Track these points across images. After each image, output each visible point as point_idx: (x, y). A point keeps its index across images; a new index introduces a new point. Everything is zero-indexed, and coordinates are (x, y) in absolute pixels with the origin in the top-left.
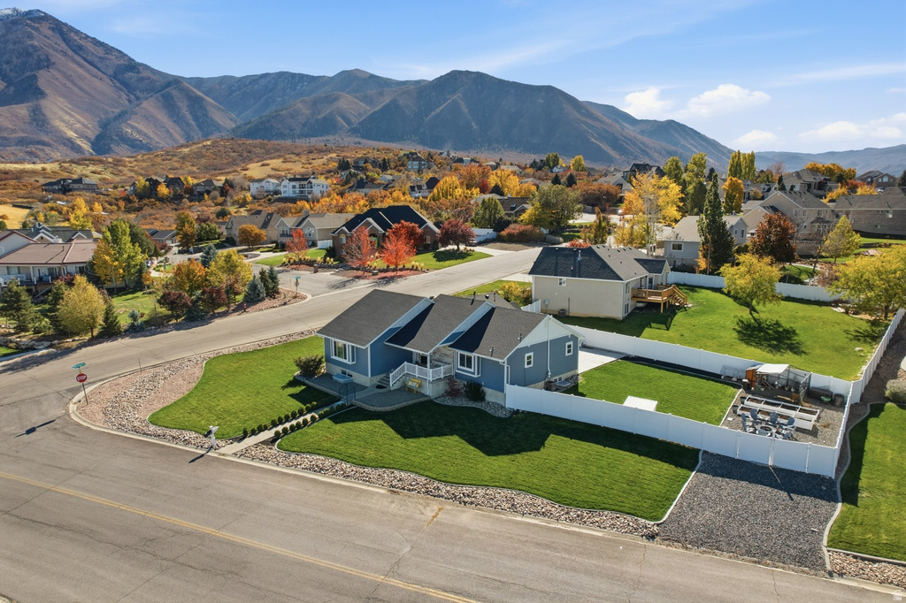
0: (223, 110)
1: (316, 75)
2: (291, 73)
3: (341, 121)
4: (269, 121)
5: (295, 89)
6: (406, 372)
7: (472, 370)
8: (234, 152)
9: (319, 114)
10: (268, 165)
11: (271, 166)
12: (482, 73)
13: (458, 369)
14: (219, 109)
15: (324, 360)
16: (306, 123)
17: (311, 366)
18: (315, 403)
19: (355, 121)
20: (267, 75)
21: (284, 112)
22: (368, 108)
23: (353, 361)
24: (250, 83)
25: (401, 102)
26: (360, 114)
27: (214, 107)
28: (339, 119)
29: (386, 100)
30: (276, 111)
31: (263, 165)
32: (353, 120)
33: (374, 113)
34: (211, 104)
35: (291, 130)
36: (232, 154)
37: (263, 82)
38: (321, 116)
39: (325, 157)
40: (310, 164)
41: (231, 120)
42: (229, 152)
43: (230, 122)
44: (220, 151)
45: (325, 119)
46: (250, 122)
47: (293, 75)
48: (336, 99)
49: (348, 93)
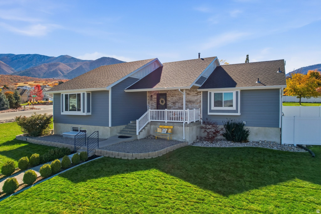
0: (8, 67)
1: (50, 56)
2: (40, 55)
3: (60, 72)
4: (29, 71)
5: (41, 61)
6: (150, 120)
7: (234, 108)
8: (12, 80)
9: (51, 69)
10: (27, 83)
11: (28, 84)
12: (114, 58)
13: (211, 111)
14: (6, 66)
15: (52, 120)
16: (45, 73)
17: (38, 124)
18: (36, 155)
19: (66, 73)
20: (29, 55)
21: (36, 68)
22: (71, 68)
23: (88, 111)
24: (22, 57)
25: (84, 67)
26: (68, 71)
27: (4, 65)
28: (59, 72)
29: (78, 66)
30: (33, 68)
31: (24, 83)
32: (65, 72)
33: (73, 70)
34: (2, 64)
35: (39, 75)
36: (11, 81)
37: (27, 57)
38: (52, 71)
39: (53, 82)
40: (46, 84)
41: (12, 70)
42: (9, 80)
43: (11, 71)
44: (4, 79)
45: (54, 71)
46: (21, 71)
47: (41, 56)
48: (59, 64)
49: (63, 63)
